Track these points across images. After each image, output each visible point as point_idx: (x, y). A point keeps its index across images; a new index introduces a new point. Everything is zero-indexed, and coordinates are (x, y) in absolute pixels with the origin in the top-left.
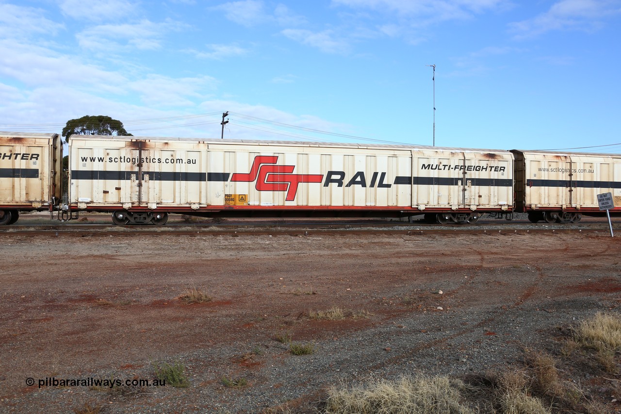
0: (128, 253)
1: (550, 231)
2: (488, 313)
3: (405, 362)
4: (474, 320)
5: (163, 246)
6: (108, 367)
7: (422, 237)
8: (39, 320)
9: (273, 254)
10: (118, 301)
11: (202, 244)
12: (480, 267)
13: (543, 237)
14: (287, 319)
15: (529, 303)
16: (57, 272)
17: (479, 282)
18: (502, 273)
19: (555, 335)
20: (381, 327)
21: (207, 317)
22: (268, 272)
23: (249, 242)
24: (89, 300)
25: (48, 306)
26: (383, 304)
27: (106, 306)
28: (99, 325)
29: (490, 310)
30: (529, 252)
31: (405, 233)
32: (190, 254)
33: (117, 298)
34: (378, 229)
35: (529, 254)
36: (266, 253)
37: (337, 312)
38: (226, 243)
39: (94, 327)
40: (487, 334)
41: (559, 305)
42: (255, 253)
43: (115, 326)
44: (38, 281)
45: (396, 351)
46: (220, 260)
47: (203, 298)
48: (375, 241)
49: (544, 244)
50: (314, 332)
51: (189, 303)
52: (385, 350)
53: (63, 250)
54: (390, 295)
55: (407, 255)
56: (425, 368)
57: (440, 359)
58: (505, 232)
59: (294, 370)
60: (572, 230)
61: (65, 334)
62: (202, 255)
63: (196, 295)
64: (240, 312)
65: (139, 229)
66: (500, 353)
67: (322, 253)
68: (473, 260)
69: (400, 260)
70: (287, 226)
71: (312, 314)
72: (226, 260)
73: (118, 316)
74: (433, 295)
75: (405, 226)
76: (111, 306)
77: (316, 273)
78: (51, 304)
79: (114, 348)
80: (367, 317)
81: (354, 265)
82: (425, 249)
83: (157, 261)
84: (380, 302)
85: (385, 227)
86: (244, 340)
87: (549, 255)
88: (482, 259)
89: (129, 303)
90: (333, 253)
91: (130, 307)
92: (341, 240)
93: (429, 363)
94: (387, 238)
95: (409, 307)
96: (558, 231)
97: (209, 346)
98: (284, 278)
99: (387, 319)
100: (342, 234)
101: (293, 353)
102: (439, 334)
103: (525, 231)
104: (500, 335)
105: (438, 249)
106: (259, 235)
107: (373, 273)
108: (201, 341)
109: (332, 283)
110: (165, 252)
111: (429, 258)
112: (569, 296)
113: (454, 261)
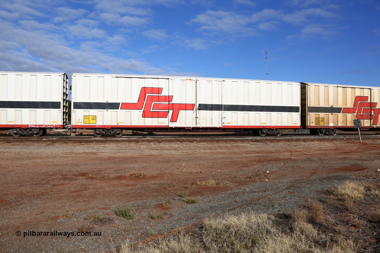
0: (103, 151)
1: (329, 139)
2: (292, 182)
3: (245, 208)
4: (284, 186)
5: (122, 148)
6: (93, 208)
7: (260, 143)
8: (59, 185)
9: (180, 152)
10: (98, 176)
11: (142, 147)
12: (290, 159)
13: (325, 142)
14: (186, 186)
15: (314, 177)
16: (67, 161)
17: (288, 167)
18: (301, 162)
19: (325, 193)
20: (235, 190)
21: (144, 184)
22: (177, 162)
23: (167, 146)
24: (84, 175)
25: (63, 178)
26: (237, 178)
27: (92, 178)
28: (89, 188)
29: (293, 181)
30: (316, 150)
31: (251, 141)
32: (136, 152)
33: (98, 174)
34: (236, 138)
35: (317, 152)
36: (176, 151)
37: (212, 182)
38: (155, 146)
39: (86, 189)
40: (290, 193)
41: (329, 178)
42: (170, 152)
43: (97, 189)
44: (58, 165)
45: (241, 202)
46: (152, 155)
47: (142, 175)
48: (235, 145)
49: (325, 146)
50: (200, 192)
51: (135, 177)
52: (236, 201)
53: (70, 149)
54: (241, 174)
55: (252, 152)
56: (256, 210)
57: (264, 206)
58: (304, 141)
59: (188, 211)
60: (340, 139)
61: (72, 192)
62: (142, 152)
63: (139, 173)
64: (161, 182)
65: (109, 139)
66: (295, 203)
67: (206, 151)
68: (287, 155)
69: (247, 155)
70: (188, 137)
71: (199, 183)
72: (155, 155)
73: (98, 183)
74: (264, 173)
75: (251, 137)
76: (95, 178)
77: (202, 162)
78: (65, 177)
79: (96, 199)
80: (228, 185)
81: (223, 158)
82: (262, 149)
83: (119, 156)
84: (235, 177)
85: (240, 137)
86: (163, 196)
87: (327, 152)
88: (292, 155)
89: (104, 177)
90: (212, 151)
91: (104, 179)
92: (216, 145)
93: (258, 207)
94: (241, 143)
95: (250, 179)
96: (333, 140)
97: (144, 199)
98: (185, 165)
99: (238, 186)
100: (217, 141)
101: (187, 202)
102: (265, 193)
103: (315, 139)
104: (296, 194)
105: (268, 149)
106: (173, 142)
107: (233, 162)
108: (141, 197)
109: (210, 167)
110: (123, 151)
111: (263, 154)
112: (335, 174)
113: (276, 155)
